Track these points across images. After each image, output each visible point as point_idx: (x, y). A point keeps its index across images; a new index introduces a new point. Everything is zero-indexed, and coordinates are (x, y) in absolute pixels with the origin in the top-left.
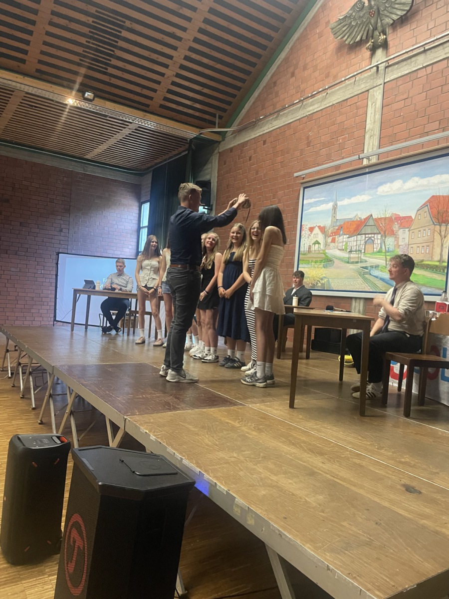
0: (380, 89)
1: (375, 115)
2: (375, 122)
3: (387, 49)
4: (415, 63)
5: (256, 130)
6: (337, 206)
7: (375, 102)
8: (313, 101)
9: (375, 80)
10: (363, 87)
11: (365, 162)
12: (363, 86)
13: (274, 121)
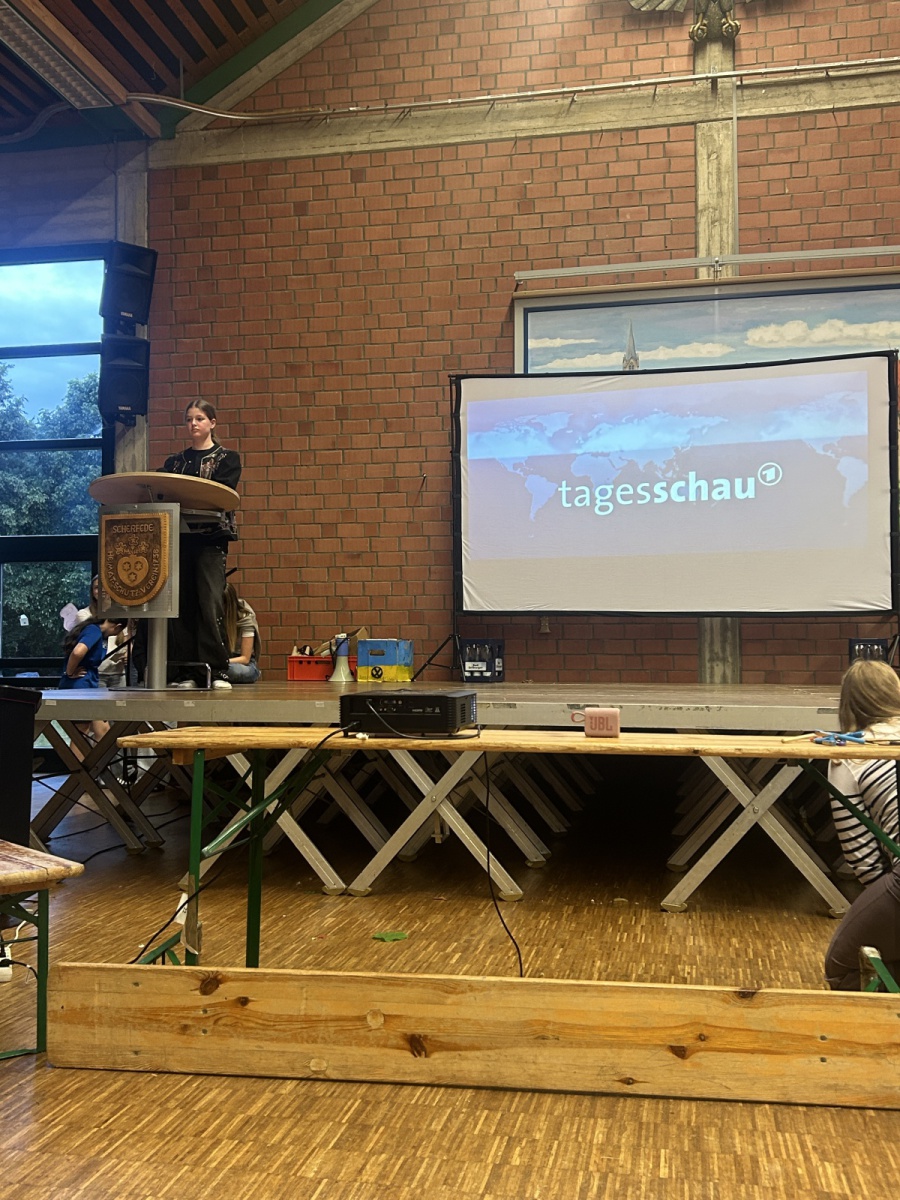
0: (727, 127)
1: (719, 180)
2: (720, 194)
3: (734, 51)
4: (810, 97)
5: (317, 137)
6: (636, 360)
7: (714, 153)
8: (527, 109)
9: (709, 105)
10: (680, 112)
11: (704, 275)
12: (679, 110)
13: (390, 127)
